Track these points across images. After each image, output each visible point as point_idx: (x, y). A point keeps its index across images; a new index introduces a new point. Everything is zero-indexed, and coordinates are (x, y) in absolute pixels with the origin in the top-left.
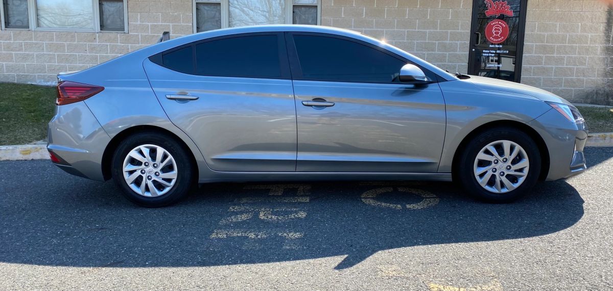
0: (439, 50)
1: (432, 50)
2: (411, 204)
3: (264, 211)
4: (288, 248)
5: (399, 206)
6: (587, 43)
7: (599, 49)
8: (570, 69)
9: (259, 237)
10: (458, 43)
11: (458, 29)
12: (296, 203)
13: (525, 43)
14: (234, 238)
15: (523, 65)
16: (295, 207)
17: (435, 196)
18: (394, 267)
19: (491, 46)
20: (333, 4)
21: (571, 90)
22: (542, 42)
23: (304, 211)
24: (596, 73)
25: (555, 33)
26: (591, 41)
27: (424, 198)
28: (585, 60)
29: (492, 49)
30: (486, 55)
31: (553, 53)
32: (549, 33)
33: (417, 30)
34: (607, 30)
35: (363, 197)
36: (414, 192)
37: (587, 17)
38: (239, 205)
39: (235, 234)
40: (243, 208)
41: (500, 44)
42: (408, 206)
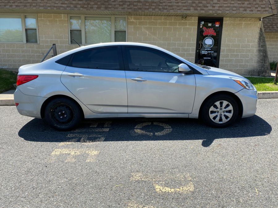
0: (182, 51)
1: (179, 51)
2: (158, 132)
3: (84, 137)
4: (88, 161)
5: (152, 134)
6: (250, 48)
7: (255, 50)
8: (242, 60)
9: (76, 154)
10: (191, 48)
11: (191, 42)
12: (101, 132)
13: (221, 48)
14: (63, 154)
15: (220, 58)
16: (101, 135)
17: (170, 127)
18: (140, 174)
19: (205, 49)
20: (133, 30)
21: (242, 69)
22: (229, 47)
23: (104, 137)
24: (254, 61)
25: (235, 43)
26: (251, 46)
27: (164, 128)
28: (249, 56)
29: (206, 51)
30: (203, 53)
31: (234, 52)
32: (232, 43)
33: (172, 42)
34: (259, 42)
35: (135, 128)
36: (161, 125)
37: (250, 36)
38: (73, 133)
39: (64, 152)
40: (74, 135)
41: (210, 48)
42: (156, 134)
